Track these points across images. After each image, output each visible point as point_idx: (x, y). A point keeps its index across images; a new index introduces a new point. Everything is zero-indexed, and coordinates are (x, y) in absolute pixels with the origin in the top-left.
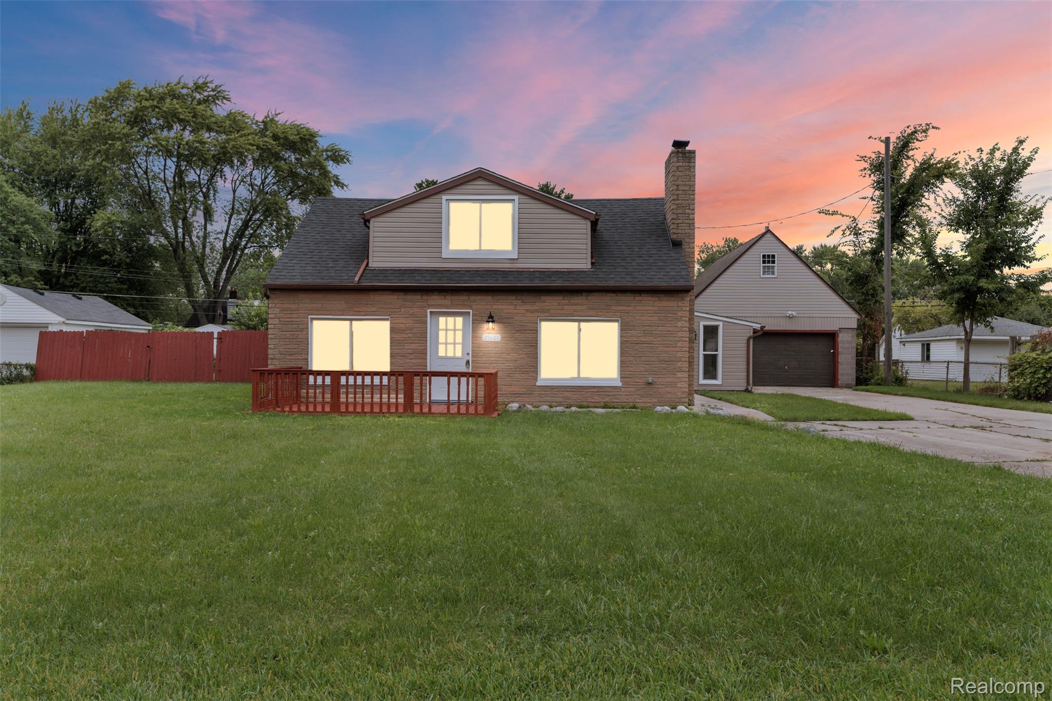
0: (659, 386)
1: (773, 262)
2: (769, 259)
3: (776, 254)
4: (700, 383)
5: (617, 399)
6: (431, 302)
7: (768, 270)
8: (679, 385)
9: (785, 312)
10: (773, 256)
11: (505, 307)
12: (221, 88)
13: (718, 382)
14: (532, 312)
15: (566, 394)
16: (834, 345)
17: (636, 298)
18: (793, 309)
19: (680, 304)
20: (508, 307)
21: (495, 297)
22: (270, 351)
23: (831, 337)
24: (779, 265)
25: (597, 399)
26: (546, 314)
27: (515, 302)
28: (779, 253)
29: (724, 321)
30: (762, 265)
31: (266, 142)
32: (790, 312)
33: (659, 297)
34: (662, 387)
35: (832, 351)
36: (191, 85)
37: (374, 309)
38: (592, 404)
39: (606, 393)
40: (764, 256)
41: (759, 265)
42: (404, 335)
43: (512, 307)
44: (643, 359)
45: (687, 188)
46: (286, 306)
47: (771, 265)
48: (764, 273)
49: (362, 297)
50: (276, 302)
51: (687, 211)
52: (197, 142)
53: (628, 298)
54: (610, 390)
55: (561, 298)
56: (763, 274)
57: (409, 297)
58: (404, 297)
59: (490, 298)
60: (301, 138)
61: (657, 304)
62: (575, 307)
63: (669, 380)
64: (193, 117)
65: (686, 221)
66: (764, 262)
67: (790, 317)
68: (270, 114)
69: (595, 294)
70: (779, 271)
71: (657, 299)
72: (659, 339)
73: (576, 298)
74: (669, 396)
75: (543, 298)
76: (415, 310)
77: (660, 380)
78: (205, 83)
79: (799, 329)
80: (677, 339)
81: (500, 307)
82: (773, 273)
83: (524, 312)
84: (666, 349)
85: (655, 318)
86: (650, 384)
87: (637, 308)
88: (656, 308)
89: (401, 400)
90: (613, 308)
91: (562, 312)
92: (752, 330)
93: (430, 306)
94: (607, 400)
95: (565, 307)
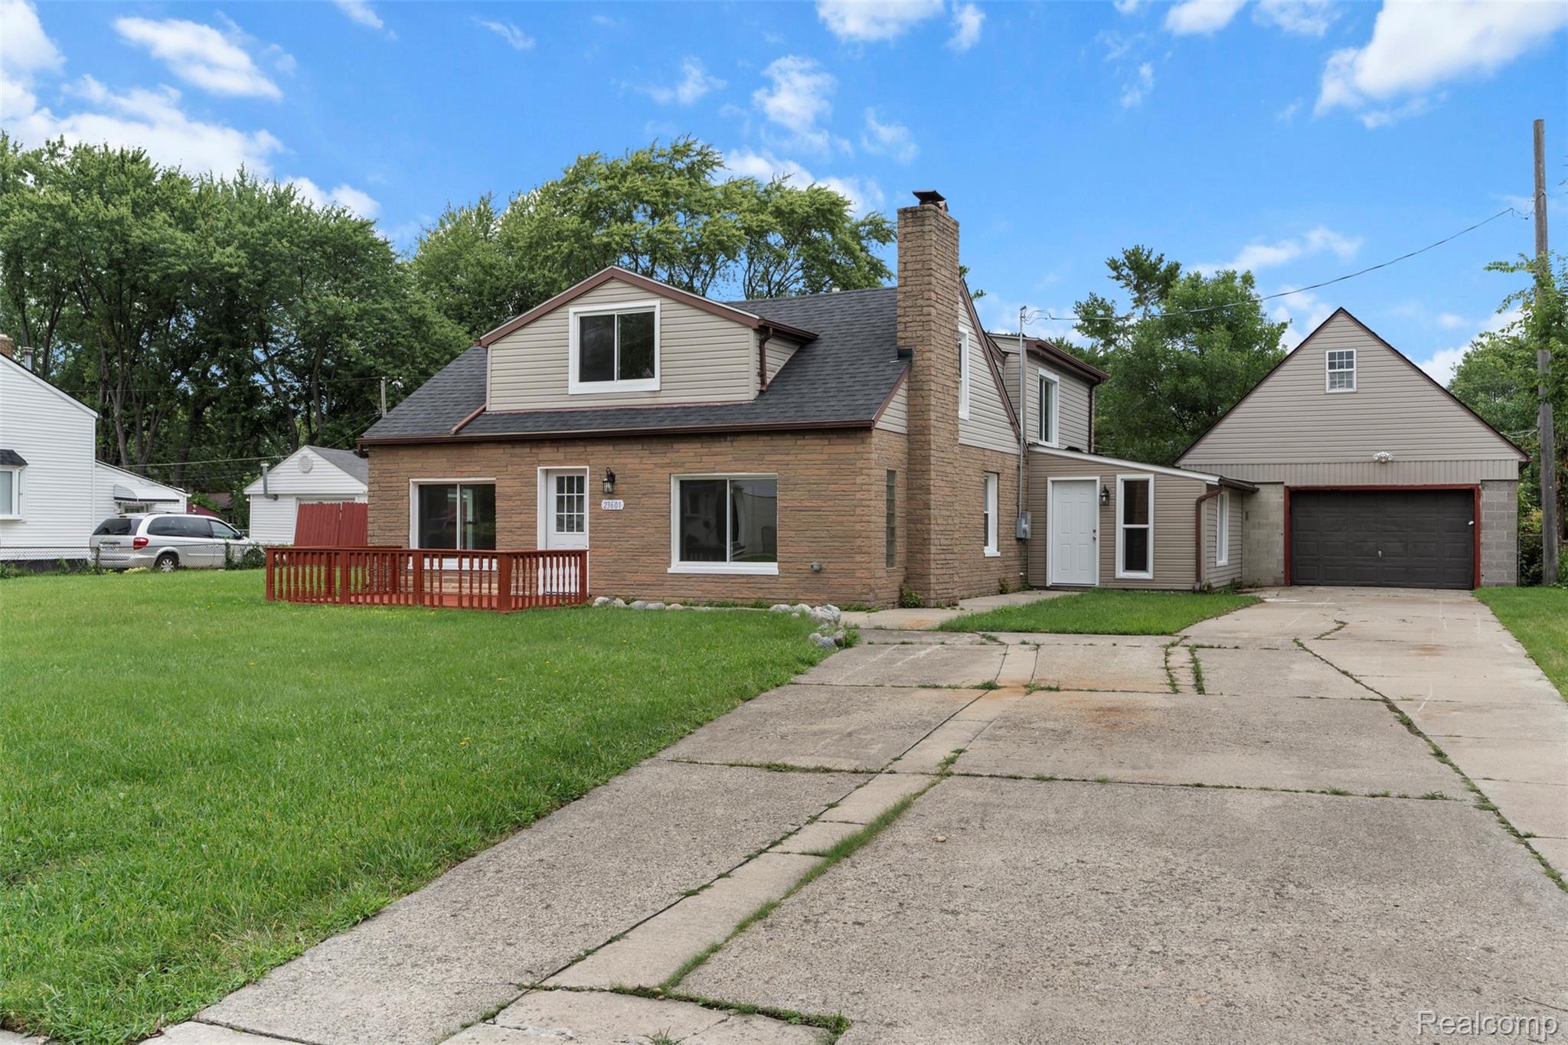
0: (830, 576)
1: (1350, 365)
2: (1340, 361)
3: (1355, 351)
4: (1117, 577)
5: (773, 593)
6: (541, 457)
7: (1343, 379)
8: (858, 574)
9: (1370, 453)
10: (1350, 355)
11: (628, 460)
12: (710, 149)
13: (1146, 575)
14: (662, 466)
15: (706, 586)
16: (1474, 512)
17: (799, 442)
18: (1388, 447)
19: (859, 449)
20: (632, 460)
21: (617, 448)
22: (370, 526)
23: (1466, 496)
24: (1360, 370)
25: (746, 593)
26: (680, 469)
27: (642, 453)
28: (1360, 349)
29: (1156, 473)
30: (1328, 371)
31: (762, 221)
32: (1383, 454)
33: (829, 440)
34: (835, 576)
35: (1471, 523)
36: (668, 149)
37: (478, 468)
38: (739, 602)
39: (758, 585)
40: (1332, 356)
41: (1322, 372)
42: (511, 503)
43: (637, 461)
44: (808, 533)
45: (919, 266)
46: (385, 466)
47: (1345, 370)
48: (1333, 384)
49: (466, 453)
50: (375, 462)
51: (920, 302)
52: (663, 232)
53: (786, 443)
54: (762, 580)
55: (699, 446)
56: (1331, 387)
57: (518, 450)
58: (512, 451)
59: (611, 448)
60: (817, 209)
61: (827, 450)
62: (718, 458)
63: (845, 566)
64: (662, 196)
65: (918, 318)
66: (1332, 366)
67: (1383, 463)
68: (776, 179)
69: (742, 438)
70: (1360, 380)
71: (826, 442)
72: (830, 503)
73: (718, 445)
74: (844, 590)
75: (676, 446)
76: (524, 468)
77: (831, 566)
78: (687, 146)
79: (1400, 483)
80: (855, 503)
81: (623, 461)
82: (1350, 384)
83: (652, 466)
84: (840, 519)
85: (824, 472)
86: (818, 571)
87: (800, 457)
88: (826, 457)
89: (495, 592)
90: (768, 458)
91: (699, 465)
92: (1205, 487)
93: (540, 462)
94: (760, 595)
95: (705, 459)
